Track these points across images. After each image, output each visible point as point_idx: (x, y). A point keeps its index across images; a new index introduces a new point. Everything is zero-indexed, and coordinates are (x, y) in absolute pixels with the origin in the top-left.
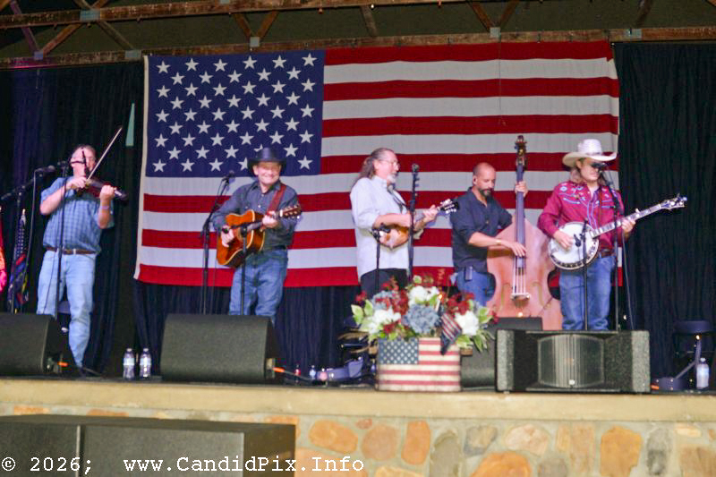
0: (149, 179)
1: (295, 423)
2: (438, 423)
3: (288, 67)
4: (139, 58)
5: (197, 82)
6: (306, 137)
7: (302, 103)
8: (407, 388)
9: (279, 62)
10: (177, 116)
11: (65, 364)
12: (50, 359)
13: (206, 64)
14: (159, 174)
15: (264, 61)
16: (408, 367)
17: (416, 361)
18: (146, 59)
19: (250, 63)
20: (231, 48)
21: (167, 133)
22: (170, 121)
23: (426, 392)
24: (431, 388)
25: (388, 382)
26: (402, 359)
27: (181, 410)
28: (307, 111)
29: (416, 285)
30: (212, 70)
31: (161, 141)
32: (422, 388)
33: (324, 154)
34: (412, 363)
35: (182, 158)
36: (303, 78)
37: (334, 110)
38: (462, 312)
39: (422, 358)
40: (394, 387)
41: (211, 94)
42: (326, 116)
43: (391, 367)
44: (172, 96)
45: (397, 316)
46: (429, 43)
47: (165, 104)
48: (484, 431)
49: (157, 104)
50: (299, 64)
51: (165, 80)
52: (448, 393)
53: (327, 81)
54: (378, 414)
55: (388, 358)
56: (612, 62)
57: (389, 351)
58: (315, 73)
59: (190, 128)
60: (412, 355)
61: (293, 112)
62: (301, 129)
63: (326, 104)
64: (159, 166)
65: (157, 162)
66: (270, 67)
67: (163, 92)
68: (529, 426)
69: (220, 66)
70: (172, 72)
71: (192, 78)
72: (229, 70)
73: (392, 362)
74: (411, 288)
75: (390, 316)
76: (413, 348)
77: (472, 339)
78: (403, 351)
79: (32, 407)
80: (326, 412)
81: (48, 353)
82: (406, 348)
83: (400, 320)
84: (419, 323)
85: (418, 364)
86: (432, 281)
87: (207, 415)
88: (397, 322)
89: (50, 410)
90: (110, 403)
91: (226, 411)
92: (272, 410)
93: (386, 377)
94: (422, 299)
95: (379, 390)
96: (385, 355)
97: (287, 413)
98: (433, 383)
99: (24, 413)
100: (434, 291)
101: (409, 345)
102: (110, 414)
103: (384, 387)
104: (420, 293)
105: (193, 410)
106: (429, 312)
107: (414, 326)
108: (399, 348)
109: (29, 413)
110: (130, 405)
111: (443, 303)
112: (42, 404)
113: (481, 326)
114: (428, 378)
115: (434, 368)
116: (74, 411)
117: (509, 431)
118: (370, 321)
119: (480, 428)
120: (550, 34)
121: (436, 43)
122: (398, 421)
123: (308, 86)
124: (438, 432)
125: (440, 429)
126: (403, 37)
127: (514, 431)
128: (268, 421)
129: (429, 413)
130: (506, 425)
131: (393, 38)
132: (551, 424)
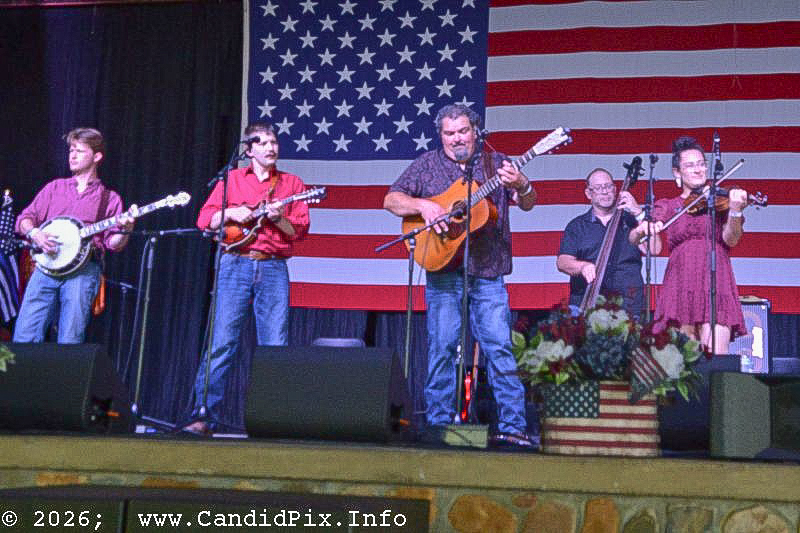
1: (429, 498)
2: (628, 502)
8: (582, 450)
9: (428, 3)
10: (288, 76)
11: (116, 415)
12: (96, 408)
16: (584, 422)
17: (596, 414)
19: (388, 3)
21: (275, 99)
22: (279, 82)
23: (610, 457)
24: (615, 451)
25: (558, 442)
26: (586, 409)
27: (274, 478)
28: (466, 70)
29: (598, 307)
30: (335, 14)
31: (267, 109)
32: (604, 451)
34: (591, 416)
35: (296, 133)
38: (660, 347)
39: (603, 409)
40: (564, 449)
41: (335, 47)
42: (491, 78)
44: (281, 48)
45: (569, 350)
47: (270, 59)
48: (695, 515)
49: (262, 58)
51: (271, 25)
52: (642, 458)
54: (545, 487)
55: (557, 409)
57: (558, 399)
59: (306, 92)
60: (590, 405)
62: (457, 96)
67: (269, 42)
68: (760, 509)
70: (281, 15)
71: (309, 23)
73: (562, 415)
74: (591, 311)
75: (559, 350)
76: (591, 394)
77: (674, 382)
78: (577, 399)
79: (63, 474)
80: (472, 483)
81: (94, 400)
82: (581, 394)
83: (573, 356)
84: (597, 360)
85: (598, 417)
86: (620, 301)
87: (309, 485)
88: (568, 359)
89: (89, 479)
90: (173, 470)
91: (337, 481)
92: (397, 480)
93: (553, 435)
94: (604, 326)
95: (544, 453)
96: (553, 403)
97: (419, 485)
98: (619, 444)
99: (51, 483)
100: (622, 316)
101: (586, 389)
102: (173, 485)
103: (551, 448)
104: (604, 318)
105: (288, 479)
106: (614, 344)
107: (592, 364)
108: (572, 394)
109: (59, 483)
110: (202, 471)
111: (632, 331)
112: (77, 471)
113: (688, 366)
114: (612, 437)
115: (620, 423)
116: (124, 480)
117: (730, 516)
118: (532, 356)
119: (688, 510)
122: (572, 497)
123: (467, 35)
124: (628, 515)
125: (632, 509)
127: (738, 517)
128: (393, 494)
129: (616, 487)
130: (725, 508)
132: (792, 506)
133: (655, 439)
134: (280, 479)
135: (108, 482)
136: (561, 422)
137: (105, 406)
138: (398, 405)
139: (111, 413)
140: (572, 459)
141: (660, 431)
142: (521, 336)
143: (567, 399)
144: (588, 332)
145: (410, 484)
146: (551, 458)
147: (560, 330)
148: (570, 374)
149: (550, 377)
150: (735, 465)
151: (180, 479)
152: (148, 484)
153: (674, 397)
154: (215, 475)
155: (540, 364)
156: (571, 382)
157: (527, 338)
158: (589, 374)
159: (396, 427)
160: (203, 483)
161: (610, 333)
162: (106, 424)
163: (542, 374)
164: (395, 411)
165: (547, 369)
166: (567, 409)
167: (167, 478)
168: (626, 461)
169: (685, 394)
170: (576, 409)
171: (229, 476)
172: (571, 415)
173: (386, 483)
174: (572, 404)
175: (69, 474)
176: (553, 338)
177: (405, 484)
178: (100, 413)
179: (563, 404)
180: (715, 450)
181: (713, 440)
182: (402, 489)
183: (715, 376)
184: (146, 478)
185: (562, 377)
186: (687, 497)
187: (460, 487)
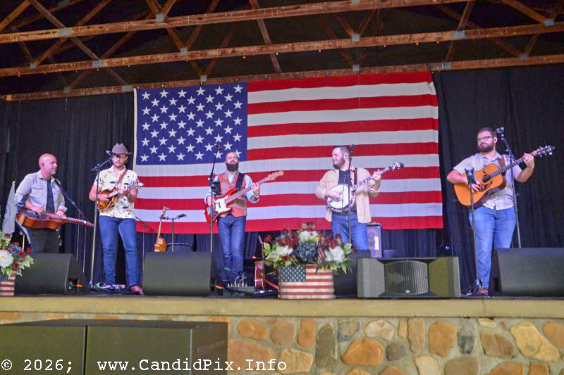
0: (138, 166)
1: (227, 321)
2: (320, 320)
3: (225, 93)
4: (131, 90)
5: (168, 105)
6: (237, 138)
7: (234, 116)
8: (298, 297)
9: (219, 91)
10: (155, 126)
11: (81, 286)
12: (71, 283)
13: (173, 93)
14: (145, 163)
15: (210, 90)
16: (299, 284)
17: (305, 280)
18: (135, 90)
19: (201, 92)
20: (188, 83)
21: (149, 137)
22: (151, 129)
23: (311, 299)
24: (314, 297)
25: (287, 293)
27: (154, 314)
28: (238, 121)
29: (304, 230)
30: (177, 97)
31: (146, 142)
32: (309, 297)
33: (249, 148)
34: (302, 281)
35: (159, 152)
36: (234, 100)
37: (254, 120)
38: (333, 248)
39: (308, 277)
40: (290, 297)
41: (176, 112)
42: (249, 124)
43: (288, 284)
44: (152, 114)
45: (291, 251)
46: (314, 76)
47: (147, 119)
48: (351, 325)
49: (143, 119)
50: (232, 92)
51: (147, 103)
52: (326, 299)
53: (250, 101)
54: (281, 315)
55: (286, 278)
56: (432, 84)
57: (286, 273)
58: (242, 97)
59: (164, 133)
60: (302, 276)
61: (228, 122)
62: (234, 133)
63: (249, 116)
64: (144, 158)
65: (143, 156)
66: (214, 94)
67: (146, 111)
68: (381, 321)
69: (182, 94)
70: (152, 98)
71: (164, 102)
72: (188, 96)
73: (289, 281)
74: (301, 232)
75: (286, 251)
76: (302, 271)
77: (340, 264)
78: (295, 273)
79: (57, 314)
80: (247, 314)
81: (70, 280)
82: (297, 271)
83: (293, 253)
84: (304, 254)
85: (305, 281)
86: (314, 227)
88: (291, 255)
89: (69, 317)
90: (108, 311)
91: (183, 315)
92: (212, 313)
94: (307, 239)
95: (280, 299)
96: (284, 276)
97: (222, 315)
98: (316, 293)
99: (52, 319)
100: (315, 233)
101: (299, 268)
102: (108, 318)
103: (284, 297)
104: (306, 235)
105: (161, 314)
106: (312, 247)
107: (302, 257)
108: (293, 271)
109: (55, 318)
110: (121, 311)
111: (320, 241)
112: (63, 312)
113: (346, 256)
114: (312, 290)
115: (316, 284)
116: (85, 317)
117: (367, 325)
118: (274, 254)
119: (348, 323)
120: (392, 67)
121: (319, 76)
122: (294, 319)
123: (238, 105)
124: (320, 326)
125: (322, 323)
126: (297, 73)
127: (371, 325)
128: (210, 320)
129: (315, 313)
130: (365, 321)
131: (291, 73)
132: (395, 319)
133: (332, 290)
134: (157, 314)
135: (78, 318)
137: (75, 282)
139: (78, 286)
140: (293, 301)
141: (335, 287)
142: (268, 245)
144: (299, 242)
145: (218, 315)
146: (284, 301)
147: (286, 241)
148: (292, 262)
149: (282, 263)
150: (369, 301)
151: (110, 316)
152: (96, 318)
153: (340, 270)
154: (127, 314)
155: (278, 257)
156: (293, 265)
157: (271, 245)
158: (301, 261)
159: (213, 289)
160: (122, 317)
161: (310, 242)
162: (76, 290)
163: (279, 262)
164: (212, 280)
165: (281, 259)
167: (105, 315)
168: (319, 301)
169: (344, 269)
171: (133, 314)
173: (207, 315)
175: (60, 314)
176: (283, 245)
177: (216, 315)
178: (73, 285)
180: (359, 295)
181: (359, 290)
182: (215, 317)
183: (359, 260)
184: (95, 315)
185: (288, 263)
186: (347, 317)
187: (241, 316)
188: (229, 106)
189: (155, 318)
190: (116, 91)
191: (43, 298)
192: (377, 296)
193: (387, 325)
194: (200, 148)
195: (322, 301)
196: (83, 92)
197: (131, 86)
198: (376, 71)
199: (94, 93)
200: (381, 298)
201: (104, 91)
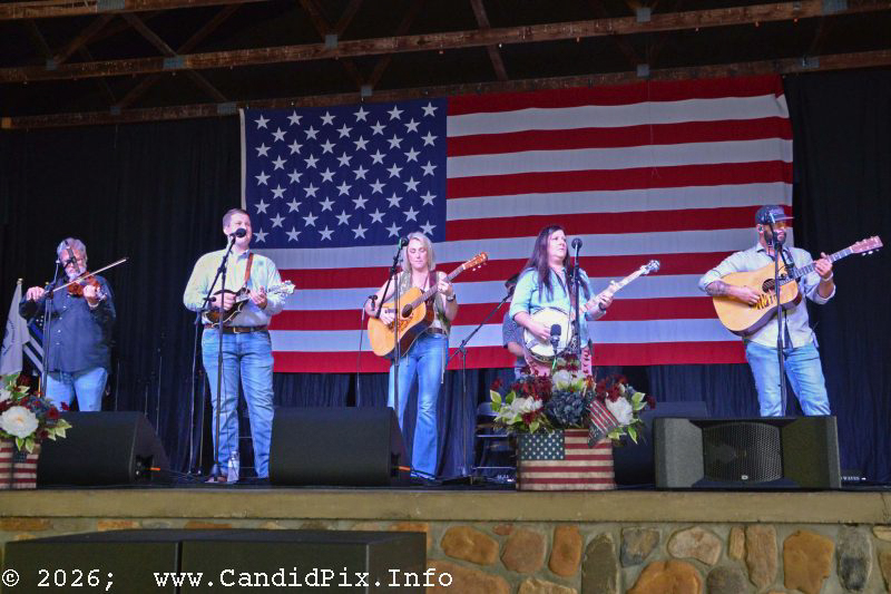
1: (425, 530)
2: (589, 527)
3: (405, 118)
4: (234, 111)
6: (428, 199)
7: (422, 160)
8: (552, 487)
9: (395, 114)
10: (279, 178)
11: (158, 469)
12: (139, 464)
13: (311, 118)
14: (261, 245)
15: (378, 114)
16: (552, 463)
17: (563, 456)
18: (242, 112)
19: (361, 115)
20: (339, 98)
21: (269, 198)
22: (272, 184)
23: (575, 491)
24: (579, 486)
25: (532, 481)
26: (554, 453)
27: (294, 519)
28: (429, 169)
29: (559, 368)
30: (318, 125)
31: (262, 207)
32: (570, 486)
33: (450, 218)
34: (558, 458)
35: (287, 226)
36: (423, 131)
37: (459, 167)
38: (613, 399)
39: (568, 452)
40: (537, 487)
41: (318, 152)
42: (450, 175)
44: (273, 155)
45: (538, 404)
46: (566, 86)
47: (265, 165)
48: (644, 535)
49: (257, 164)
50: (419, 116)
51: (265, 136)
52: (600, 491)
53: (450, 134)
54: (520, 518)
55: (530, 454)
56: (782, 98)
57: (530, 445)
58: (437, 125)
59: (295, 191)
60: (558, 449)
61: (413, 170)
62: (422, 190)
63: (449, 160)
64: (261, 237)
65: (259, 233)
66: (385, 119)
67: (263, 150)
68: (697, 530)
69: (328, 119)
70: (272, 127)
71: (295, 133)
72: (338, 124)
73: (534, 458)
75: (530, 404)
76: (558, 441)
77: (625, 429)
78: (546, 445)
79: (119, 521)
80: (460, 518)
81: (138, 458)
82: (550, 440)
83: (542, 409)
84: (562, 412)
85: (564, 459)
87: (324, 523)
88: (538, 412)
89: (141, 525)
90: (211, 514)
91: (346, 519)
92: (398, 517)
93: (528, 475)
94: (566, 384)
95: (520, 490)
96: (526, 449)
97: (415, 520)
98: (582, 481)
99: (110, 529)
100: (580, 375)
101: (554, 437)
102: (211, 527)
103: (526, 486)
104: (565, 377)
105: (307, 519)
106: (575, 398)
107: (558, 416)
108: (542, 441)
109: (116, 528)
110: (234, 515)
111: (589, 388)
112: (131, 517)
113: (635, 414)
114: (576, 475)
115: (582, 463)
116: (170, 524)
117: (673, 535)
118: (508, 410)
119: (639, 533)
120: (708, 68)
121: (575, 85)
122: (542, 525)
123: (429, 139)
124: (589, 539)
125: (592, 534)
126: (536, 81)
127: (679, 536)
128: (394, 528)
129: (579, 516)
130: (668, 529)
131: (524, 81)
132: (723, 526)
133: (610, 475)
134: (300, 520)
135: (157, 526)
136: (534, 464)
137: (147, 462)
138: (395, 453)
139: (152, 469)
140: (541, 494)
141: (616, 469)
142: (498, 394)
143: (538, 445)
144: (553, 389)
145: (409, 520)
146: (525, 494)
147: (530, 388)
148: (540, 424)
149: (522, 427)
150: (676, 494)
151: (216, 522)
152: (188, 527)
153: (625, 440)
154: (246, 518)
155: (515, 416)
156: (541, 431)
157: (503, 395)
158: (556, 424)
159: (395, 472)
160: (235, 525)
161: (571, 390)
162: (149, 478)
163: (517, 425)
164: (394, 459)
165: (520, 420)
166: (538, 453)
167: (206, 521)
168: (586, 494)
169: (633, 436)
170: (546, 453)
171: (257, 518)
172: (542, 458)
173: (389, 520)
174: (542, 449)
175: (124, 521)
176: (524, 395)
177: (405, 520)
178: (143, 468)
179: (534, 449)
180: (659, 485)
181: (658, 475)
182: (402, 524)
183: (657, 422)
184: (188, 521)
185: (534, 426)
186: (637, 522)
187: (450, 520)
188: (413, 141)
189: (295, 526)
190: (206, 113)
191: (92, 492)
192: (689, 486)
193: (708, 538)
194: (361, 217)
195: (591, 495)
196: (146, 115)
197: (234, 104)
198: (680, 75)
199: (166, 116)
200: (696, 489)
201: (185, 113)
